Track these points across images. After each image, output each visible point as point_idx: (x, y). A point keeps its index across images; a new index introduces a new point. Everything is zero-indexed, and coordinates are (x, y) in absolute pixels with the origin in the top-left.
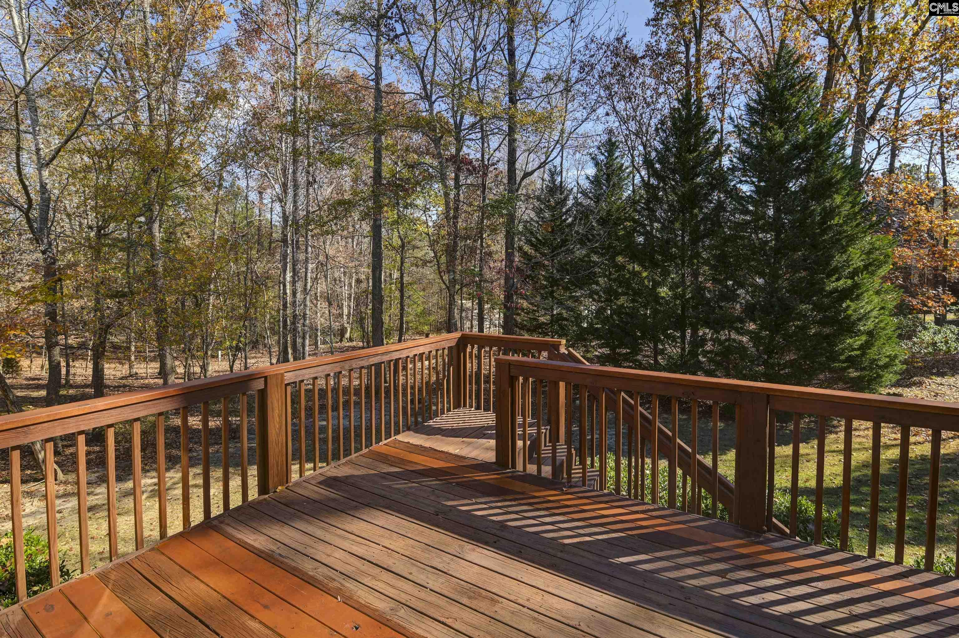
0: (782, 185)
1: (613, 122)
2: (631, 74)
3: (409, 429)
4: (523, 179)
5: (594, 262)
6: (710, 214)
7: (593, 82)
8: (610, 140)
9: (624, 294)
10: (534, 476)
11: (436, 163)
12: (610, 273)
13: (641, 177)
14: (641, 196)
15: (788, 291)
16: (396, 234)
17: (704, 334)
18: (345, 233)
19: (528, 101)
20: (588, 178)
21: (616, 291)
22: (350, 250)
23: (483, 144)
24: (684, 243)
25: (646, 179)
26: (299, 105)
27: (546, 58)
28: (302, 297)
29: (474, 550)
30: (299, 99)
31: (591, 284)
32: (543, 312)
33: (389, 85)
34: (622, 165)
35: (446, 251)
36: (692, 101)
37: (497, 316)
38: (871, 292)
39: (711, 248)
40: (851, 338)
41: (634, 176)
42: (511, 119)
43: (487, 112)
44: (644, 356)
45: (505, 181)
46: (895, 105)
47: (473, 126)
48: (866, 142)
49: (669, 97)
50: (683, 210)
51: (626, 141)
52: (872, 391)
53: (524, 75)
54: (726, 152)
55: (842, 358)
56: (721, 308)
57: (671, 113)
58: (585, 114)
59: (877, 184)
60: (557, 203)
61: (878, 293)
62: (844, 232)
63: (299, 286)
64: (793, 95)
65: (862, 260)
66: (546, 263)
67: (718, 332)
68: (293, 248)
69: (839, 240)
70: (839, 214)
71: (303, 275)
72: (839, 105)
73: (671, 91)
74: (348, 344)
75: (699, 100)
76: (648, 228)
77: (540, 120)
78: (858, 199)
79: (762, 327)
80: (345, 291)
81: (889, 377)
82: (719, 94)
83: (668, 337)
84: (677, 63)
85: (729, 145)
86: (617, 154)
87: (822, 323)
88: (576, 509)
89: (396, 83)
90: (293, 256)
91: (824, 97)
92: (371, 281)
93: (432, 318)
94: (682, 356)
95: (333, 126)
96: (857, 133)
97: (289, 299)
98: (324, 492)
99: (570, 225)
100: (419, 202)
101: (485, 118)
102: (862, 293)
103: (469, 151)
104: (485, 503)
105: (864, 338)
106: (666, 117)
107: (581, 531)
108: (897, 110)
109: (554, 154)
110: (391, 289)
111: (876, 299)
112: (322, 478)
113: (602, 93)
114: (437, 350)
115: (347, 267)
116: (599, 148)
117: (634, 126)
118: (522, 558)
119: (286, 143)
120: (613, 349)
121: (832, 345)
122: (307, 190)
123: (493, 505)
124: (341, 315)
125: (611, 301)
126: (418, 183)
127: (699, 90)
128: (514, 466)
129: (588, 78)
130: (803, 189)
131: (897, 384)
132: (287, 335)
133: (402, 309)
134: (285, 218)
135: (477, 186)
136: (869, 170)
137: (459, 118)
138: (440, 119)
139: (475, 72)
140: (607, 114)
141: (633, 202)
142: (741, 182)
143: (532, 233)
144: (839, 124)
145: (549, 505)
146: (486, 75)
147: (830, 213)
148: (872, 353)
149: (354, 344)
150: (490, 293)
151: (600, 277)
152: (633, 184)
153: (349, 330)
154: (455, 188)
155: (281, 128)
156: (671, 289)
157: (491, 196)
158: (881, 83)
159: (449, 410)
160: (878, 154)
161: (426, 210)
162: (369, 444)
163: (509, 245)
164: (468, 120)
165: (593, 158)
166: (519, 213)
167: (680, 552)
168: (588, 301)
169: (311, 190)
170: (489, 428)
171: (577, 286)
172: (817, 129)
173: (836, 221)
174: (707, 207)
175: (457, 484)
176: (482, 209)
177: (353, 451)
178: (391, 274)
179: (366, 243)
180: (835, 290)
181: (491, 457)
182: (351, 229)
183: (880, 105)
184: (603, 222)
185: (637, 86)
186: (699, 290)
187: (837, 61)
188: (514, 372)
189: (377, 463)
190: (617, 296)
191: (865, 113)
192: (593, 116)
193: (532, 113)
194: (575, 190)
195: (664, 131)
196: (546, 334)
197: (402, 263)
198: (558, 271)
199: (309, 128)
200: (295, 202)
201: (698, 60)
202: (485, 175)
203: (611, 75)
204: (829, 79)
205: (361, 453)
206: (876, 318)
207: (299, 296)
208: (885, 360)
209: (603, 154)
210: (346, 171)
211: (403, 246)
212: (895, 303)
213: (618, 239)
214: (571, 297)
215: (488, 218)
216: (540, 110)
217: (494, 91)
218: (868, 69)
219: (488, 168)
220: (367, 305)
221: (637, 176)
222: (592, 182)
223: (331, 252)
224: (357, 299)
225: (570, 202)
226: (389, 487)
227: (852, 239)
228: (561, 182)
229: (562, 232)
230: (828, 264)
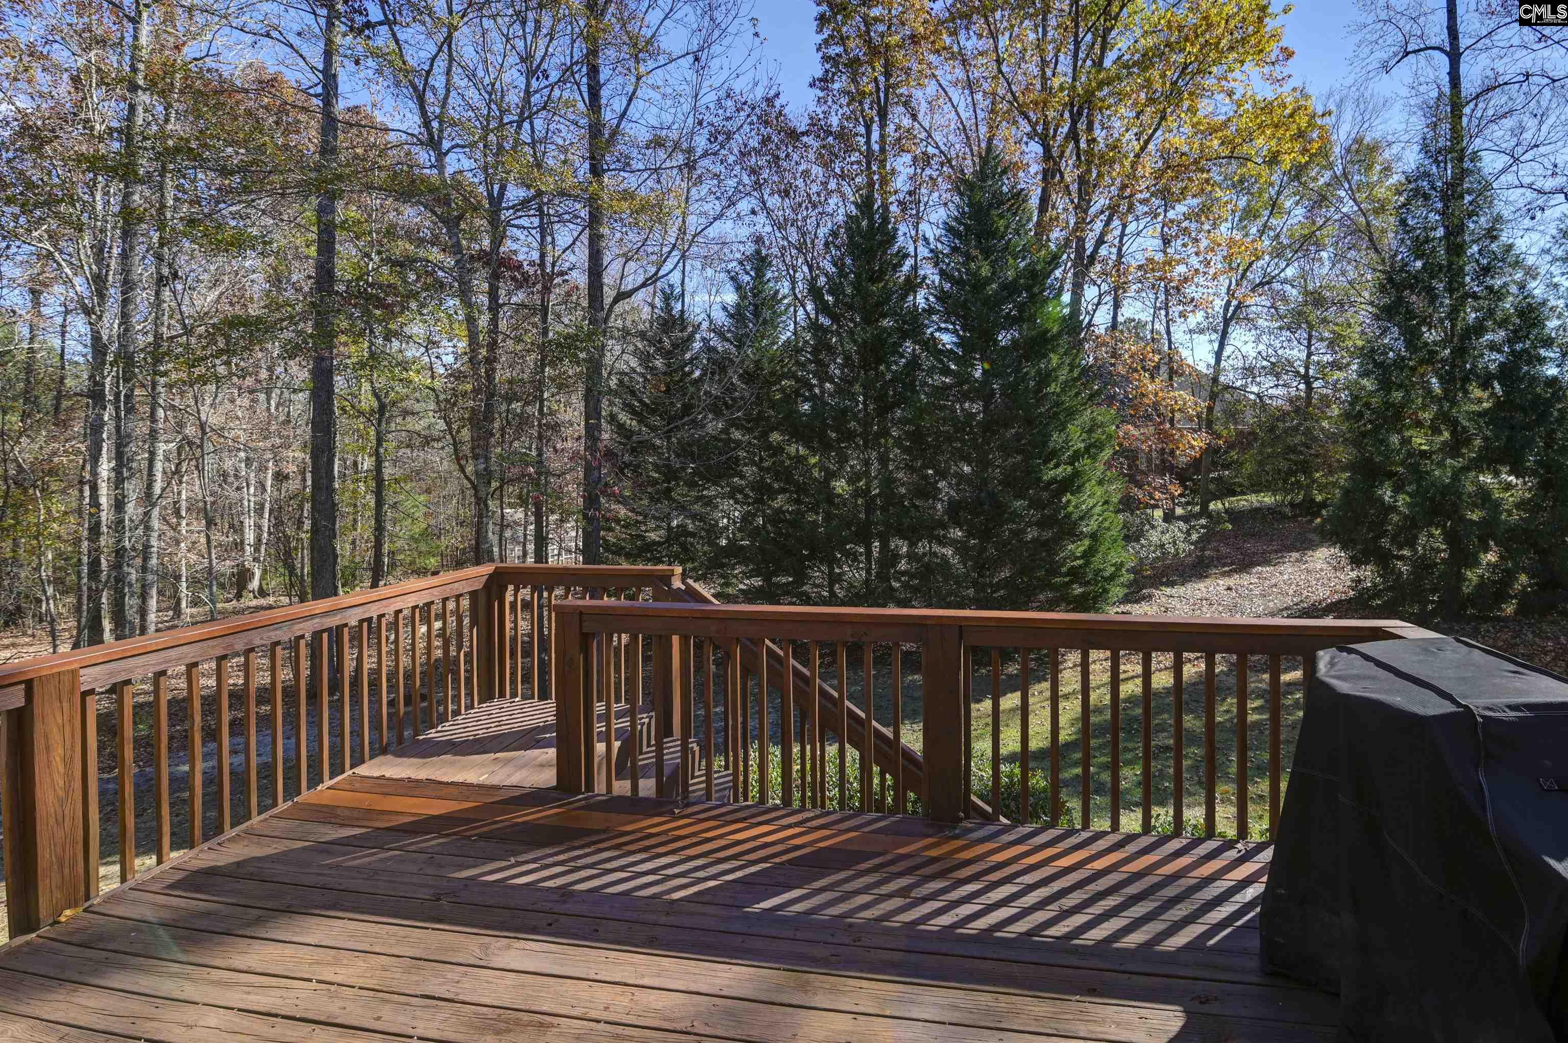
0: (988, 337)
1: (763, 225)
2: (787, 156)
3: (384, 751)
4: (616, 300)
5: (735, 441)
6: (901, 373)
7: (731, 159)
8: (758, 252)
9: (783, 491)
10: (627, 797)
11: (450, 262)
12: (761, 459)
13: (807, 314)
14: (806, 342)
15: (1000, 483)
16: (366, 386)
17: (897, 546)
18: (249, 381)
19: (626, 175)
20: (725, 309)
21: (770, 486)
22: (263, 415)
23: (543, 237)
24: (867, 414)
25: (813, 316)
26: (140, 122)
27: (654, 110)
28: (141, 510)
29: (509, 947)
30: (140, 109)
31: (733, 476)
32: (652, 524)
33: (355, 110)
34: (777, 292)
35: (470, 419)
36: (876, 207)
37: (573, 534)
38: (1093, 482)
39: (903, 421)
40: (1073, 543)
41: (795, 311)
42: (592, 201)
43: (548, 184)
44: (815, 585)
45: (585, 303)
46: (1116, 242)
47: (524, 203)
48: (1086, 287)
49: (843, 196)
50: (865, 366)
51: (783, 255)
52: (1097, 610)
53: (615, 132)
54: (920, 285)
55: (1064, 570)
56: (917, 507)
57: (846, 223)
58: (718, 208)
59: (1100, 343)
60: (675, 346)
61: (1100, 483)
62: (1062, 403)
63: (133, 489)
64: (1001, 216)
65: (1083, 440)
66: (658, 442)
67: (916, 544)
68: (117, 409)
69: (1056, 414)
70: (1056, 379)
71: (144, 465)
72: (1056, 234)
73: (847, 190)
74: (254, 603)
75: (885, 207)
76: (817, 391)
77: (642, 209)
78: (1077, 361)
79: (969, 534)
80: (250, 496)
81: (1117, 592)
82: (911, 202)
83: (847, 554)
84: (854, 150)
85: (925, 277)
86: (769, 275)
87: (1041, 524)
88: (694, 840)
89: (369, 108)
90: (118, 428)
91: (1039, 224)
92: (309, 476)
93: (444, 542)
94: (867, 581)
95: (225, 172)
96: (1075, 275)
97: (106, 516)
98: (180, 902)
99: (698, 382)
100: (417, 329)
101: (546, 193)
102: (1084, 484)
103: (515, 247)
104: (534, 861)
105: (1087, 542)
106: (839, 226)
107: (701, 874)
108: (1120, 250)
109: (668, 266)
110: (355, 491)
111: (1099, 491)
112: (179, 876)
113: (746, 179)
114: (445, 600)
115: (255, 450)
116: (741, 263)
117: (795, 234)
118: (597, 941)
119: (107, 193)
120: (767, 579)
121: (1051, 553)
122: (158, 294)
123: (550, 860)
124: (239, 546)
125: (764, 503)
126: (415, 295)
127: (885, 194)
128: (590, 786)
129: (723, 152)
130: (1014, 342)
131: (1126, 600)
132: (99, 592)
133: (379, 529)
134: (98, 347)
135: (533, 310)
136: (1090, 324)
137: (496, 187)
138: (457, 185)
139: (526, 113)
140: (753, 212)
141: (793, 349)
142: (939, 329)
143: (633, 393)
144: (1054, 261)
145: (647, 843)
146: (549, 122)
147: (1046, 378)
148: (1097, 560)
149: (271, 600)
150: (559, 494)
151: (746, 465)
152: (795, 323)
153: (258, 573)
154: (490, 309)
155: (94, 164)
156: (849, 482)
157: (559, 328)
158: (1102, 212)
159: (471, 706)
160: (1099, 303)
161: (431, 343)
162: (293, 789)
163: (592, 412)
164: (515, 193)
165: (732, 278)
166: (608, 359)
167: (851, 873)
168: (726, 504)
169: (166, 294)
170: (546, 729)
171: (708, 481)
172: (1029, 264)
173: (1053, 388)
174: (896, 363)
175: (481, 836)
176: (542, 348)
177: (254, 811)
178: (355, 464)
179: (300, 403)
180: (1054, 481)
181: (548, 778)
182: (264, 374)
183: (1100, 241)
184: (748, 377)
185: (798, 175)
186: (889, 482)
187: (1053, 177)
188: (588, 627)
189: (309, 826)
190: (773, 494)
191: (1085, 250)
192: (731, 213)
193: (628, 195)
194: (705, 325)
195: (838, 248)
196: (659, 561)
197: (379, 441)
198: (678, 456)
199: (164, 168)
200: (125, 317)
201: (883, 150)
202: (547, 290)
203: (758, 152)
204: (1044, 200)
205: (275, 811)
206: (1099, 515)
207: (132, 510)
208: (1111, 570)
209: (747, 273)
210: (251, 261)
211: (382, 408)
212: (1119, 496)
213: (773, 405)
214: (699, 498)
215: (553, 364)
216: (643, 192)
217: (564, 150)
218: (1088, 194)
219: (552, 279)
220: (300, 523)
221: (801, 312)
222: (731, 316)
223: (214, 419)
224: (277, 512)
225: (697, 345)
226: (338, 866)
227: (1071, 414)
228: (682, 311)
229: (683, 391)
230: (1045, 444)
